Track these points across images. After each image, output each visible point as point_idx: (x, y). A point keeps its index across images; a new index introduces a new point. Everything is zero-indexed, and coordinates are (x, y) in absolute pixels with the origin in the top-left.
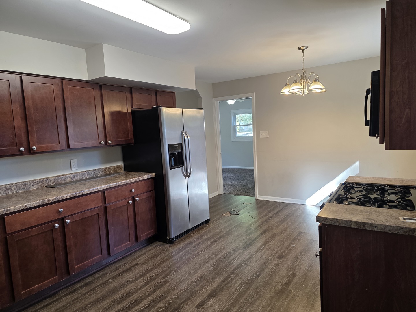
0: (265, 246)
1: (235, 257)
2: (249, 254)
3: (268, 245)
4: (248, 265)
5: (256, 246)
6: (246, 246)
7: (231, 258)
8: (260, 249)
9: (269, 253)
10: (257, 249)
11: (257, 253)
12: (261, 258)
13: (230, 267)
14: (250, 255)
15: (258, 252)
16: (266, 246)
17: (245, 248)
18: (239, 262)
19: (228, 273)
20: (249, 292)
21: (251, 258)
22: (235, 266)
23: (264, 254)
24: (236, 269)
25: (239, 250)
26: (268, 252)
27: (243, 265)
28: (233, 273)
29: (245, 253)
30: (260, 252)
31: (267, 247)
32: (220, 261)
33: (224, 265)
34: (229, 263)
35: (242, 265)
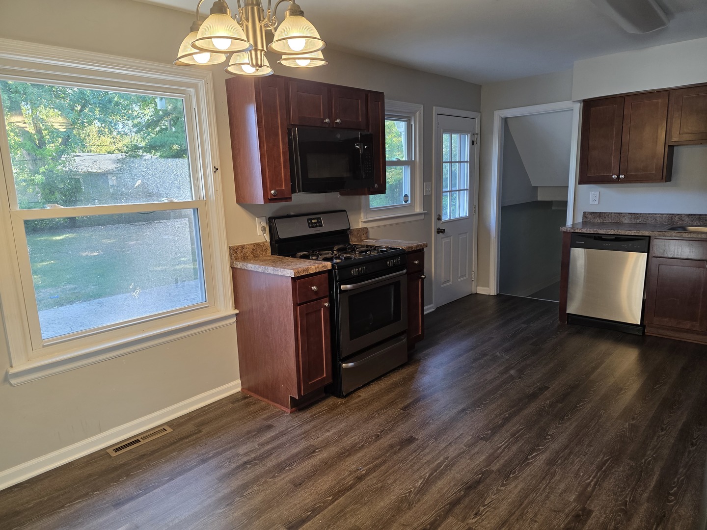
0: (429, 476)
1: (507, 450)
2: (474, 454)
3: (421, 478)
4: (478, 430)
5: (454, 478)
6: (478, 482)
7: (514, 448)
8: (446, 466)
9: (428, 453)
10: (452, 467)
11: (455, 457)
12: (450, 443)
13: (514, 430)
14: (473, 452)
15: (453, 459)
16: (427, 475)
17: (483, 474)
18: (497, 437)
19: (515, 420)
20: (480, 394)
21: (470, 446)
22: (503, 430)
23: (440, 452)
24: (501, 426)
25: (499, 471)
26: (428, 458)
27: (488, 431)
28: (506, 420)
29: (484, 460)
30: (448, 457)
31: (426, 472)
32: (538, 446)
33: (527, 436)
34: (517, 438)
35: (490, 432)
